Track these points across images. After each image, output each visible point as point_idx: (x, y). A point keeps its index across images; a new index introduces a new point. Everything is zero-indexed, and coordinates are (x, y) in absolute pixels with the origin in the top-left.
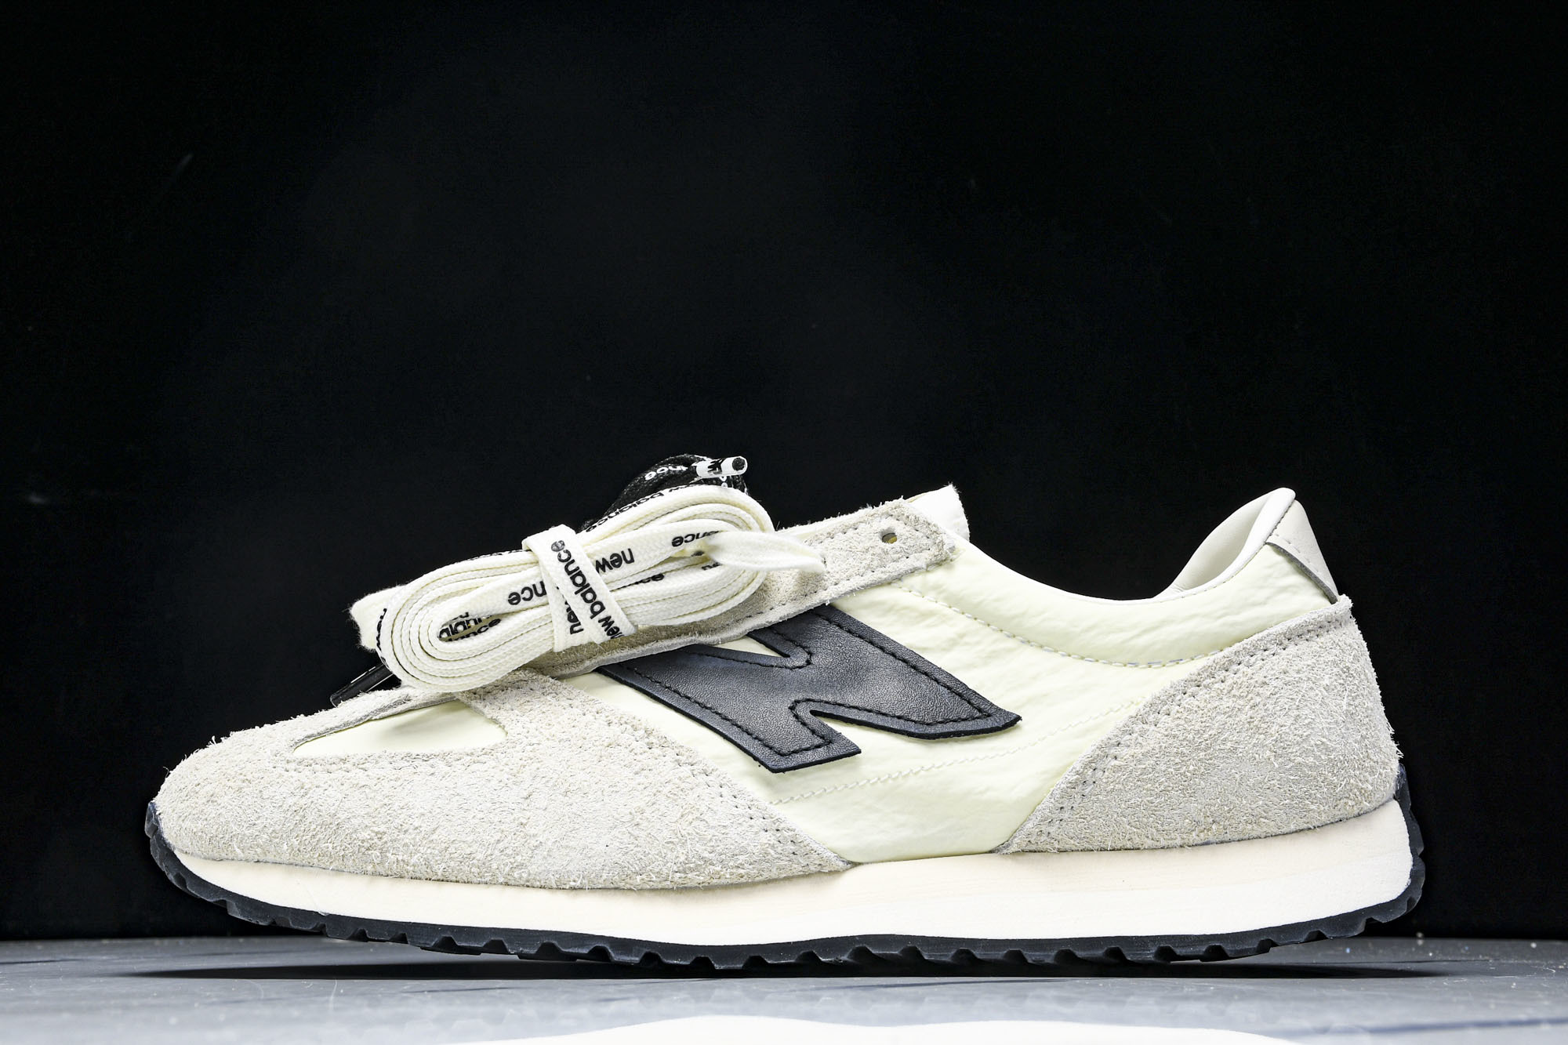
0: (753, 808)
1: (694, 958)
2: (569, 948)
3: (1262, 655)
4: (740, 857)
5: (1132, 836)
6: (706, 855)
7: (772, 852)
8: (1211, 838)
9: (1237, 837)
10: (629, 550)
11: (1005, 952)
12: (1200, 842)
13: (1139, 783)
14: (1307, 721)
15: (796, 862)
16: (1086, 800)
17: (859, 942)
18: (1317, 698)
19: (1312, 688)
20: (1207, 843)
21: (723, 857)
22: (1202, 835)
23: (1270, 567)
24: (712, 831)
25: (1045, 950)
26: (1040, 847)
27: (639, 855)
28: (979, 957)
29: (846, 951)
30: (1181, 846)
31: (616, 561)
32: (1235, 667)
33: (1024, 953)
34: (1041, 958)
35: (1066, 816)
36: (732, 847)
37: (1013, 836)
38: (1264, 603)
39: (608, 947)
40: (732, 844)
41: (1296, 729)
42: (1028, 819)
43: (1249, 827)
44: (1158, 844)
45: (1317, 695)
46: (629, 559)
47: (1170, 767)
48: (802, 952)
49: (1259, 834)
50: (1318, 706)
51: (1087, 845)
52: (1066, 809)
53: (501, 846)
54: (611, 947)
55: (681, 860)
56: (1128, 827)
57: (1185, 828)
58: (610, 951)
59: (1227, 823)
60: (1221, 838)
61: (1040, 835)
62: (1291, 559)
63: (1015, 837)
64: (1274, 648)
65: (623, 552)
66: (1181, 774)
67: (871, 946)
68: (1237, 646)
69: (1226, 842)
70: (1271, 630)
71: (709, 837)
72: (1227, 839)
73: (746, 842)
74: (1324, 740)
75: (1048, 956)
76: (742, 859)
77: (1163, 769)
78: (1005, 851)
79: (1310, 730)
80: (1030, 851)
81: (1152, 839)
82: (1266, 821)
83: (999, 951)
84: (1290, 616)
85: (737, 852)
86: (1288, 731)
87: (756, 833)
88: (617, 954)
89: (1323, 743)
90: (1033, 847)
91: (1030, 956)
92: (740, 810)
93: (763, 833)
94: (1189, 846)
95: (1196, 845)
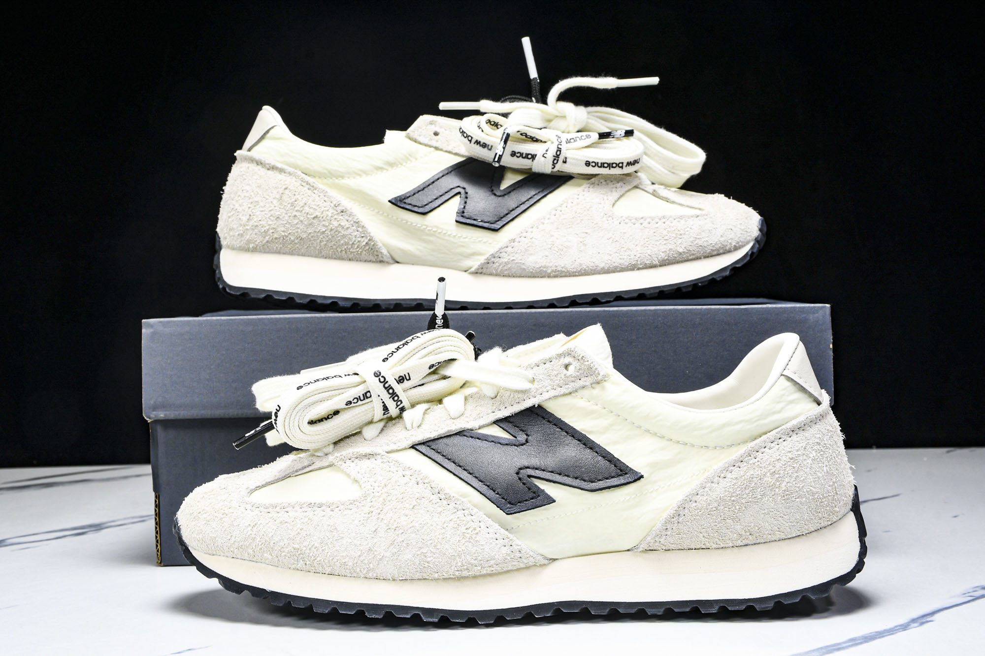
0: (497, 534)
1: (467, 618)
2: (400, 615)
3: (778, 442)
4: (491, 561)
5: (706, 543)
6: (473, 561)
7: (509, 558)
8: (749, 543)
9: (763, 541)
10: (408, 373)
11: (636, 609)
12: (743, 544)
13: (709, 516)
14: (802, 479)
15: (521, 562)
16: (679, 525)
17: (556, 606)
18: (808, 465)
19: (805, 460)
20: (746, 545)
21: (482, 562)
22: (744, 541)
23: (784, 390)
24: (475, 548)
25: (657, 608)
26: (655, 548)
27: (436, 563)
28: (621, 612)
29: (550, 611)
30: (732, 547)
31: (401, 380)
32: (763, 450)
33: (646, 610)
34: (655, 613)
35: (669, 533)
36: (487, 556)
37: (640, 543)
38: (779, 412)
39: (420, 614)
40: (487, 555)
41: (796, 484)
42: (648, 535)
43: (770, 536)
44: (720, 546)
45: (808, 463)
46: (408, 378)
47: (726, 507)
48: (526, 612)
49: (775, 539)
50: (808, 469)
51: (680, 547)
52: (669, 530)
53: (361, 558)
54: (423, 614)
55: (459, 565)
56: (703, 538)
57: (735, 538)
58: (422, 616)
59: (757, 535)
60: (754, 542)
61: (655, 543)
62: (795, 383)
63: (641, 544)
64: (784, 437)
65: (405, 375)
66: (732, 511)
67: (563, 608)
68: (764, 437)
69: (757, 544)
70: (784, 427)
71: (474, 551)
72: (758, 542)
73: (494, 553)
74: (812, 488)
75: (659, 612)
76: (492, 562)
77: (722, 508)
78: (636, 551)
79: (804, 484)
80: (650, 550)
81: (717, 544)
82: (779, 533)
83: (632, 609)
84: (794, 418)
85: (489, 559)
86: (791, 485)
87: (500, 548)
88: (426, 617)
89: (811, 490)
90: (651, 548)
91: (649, 612)
92: (491, 535)
93: (503, 547)
94: (737, 547)
95: (741, 546)
